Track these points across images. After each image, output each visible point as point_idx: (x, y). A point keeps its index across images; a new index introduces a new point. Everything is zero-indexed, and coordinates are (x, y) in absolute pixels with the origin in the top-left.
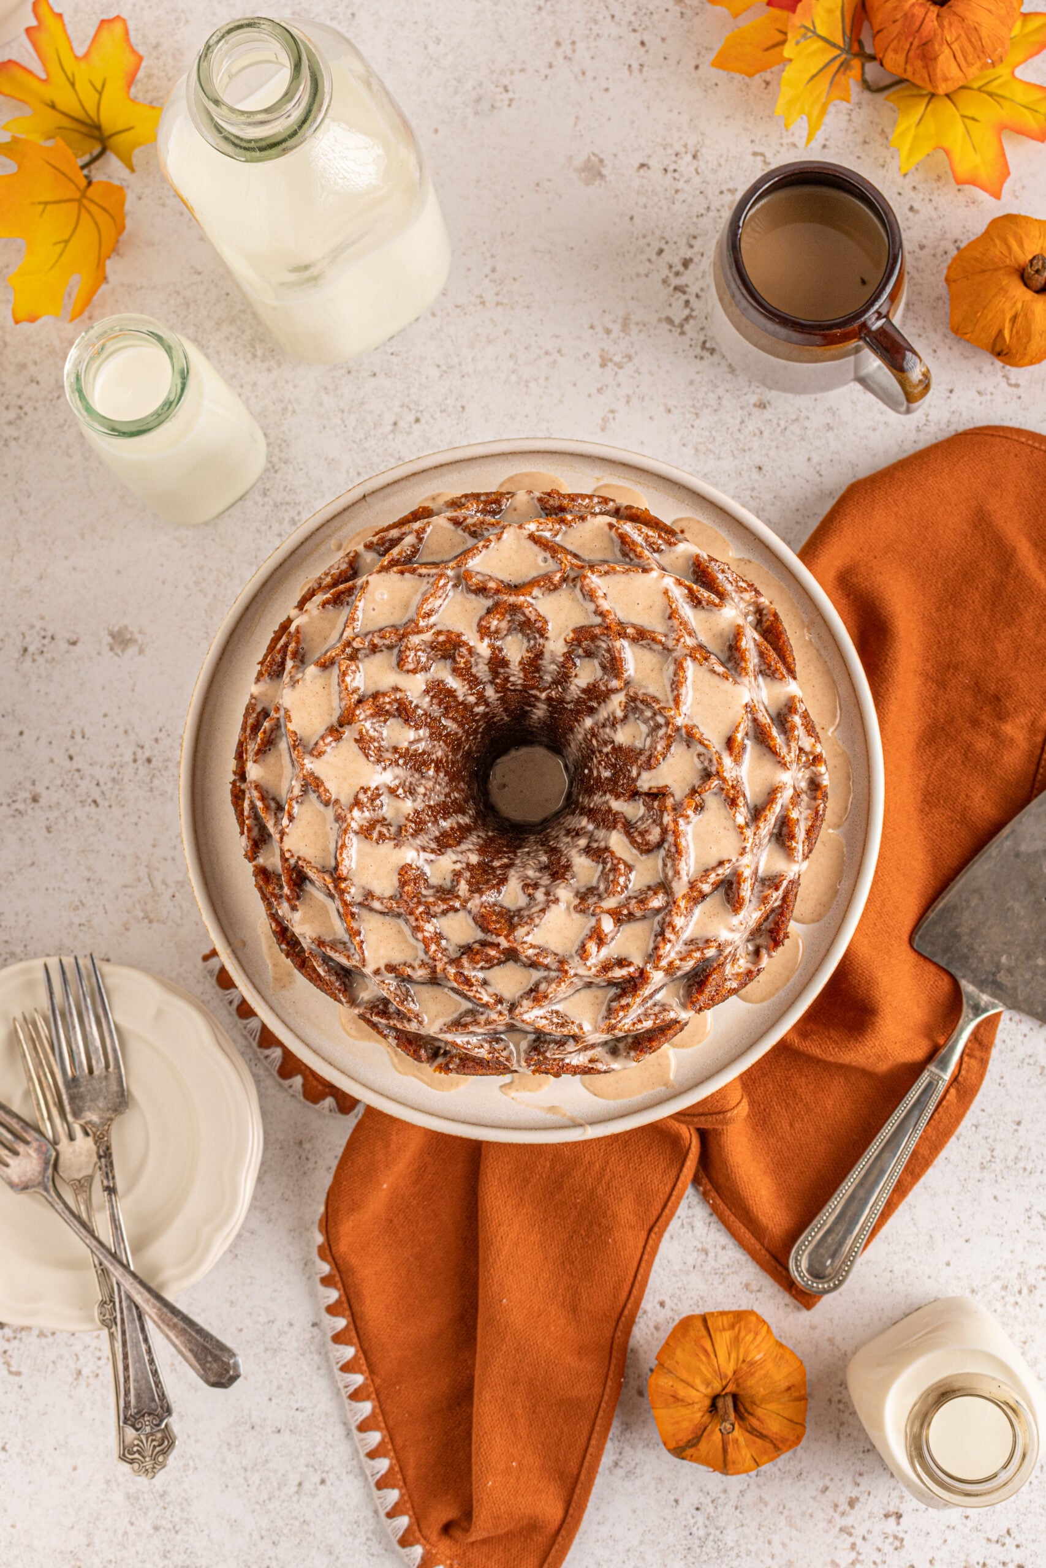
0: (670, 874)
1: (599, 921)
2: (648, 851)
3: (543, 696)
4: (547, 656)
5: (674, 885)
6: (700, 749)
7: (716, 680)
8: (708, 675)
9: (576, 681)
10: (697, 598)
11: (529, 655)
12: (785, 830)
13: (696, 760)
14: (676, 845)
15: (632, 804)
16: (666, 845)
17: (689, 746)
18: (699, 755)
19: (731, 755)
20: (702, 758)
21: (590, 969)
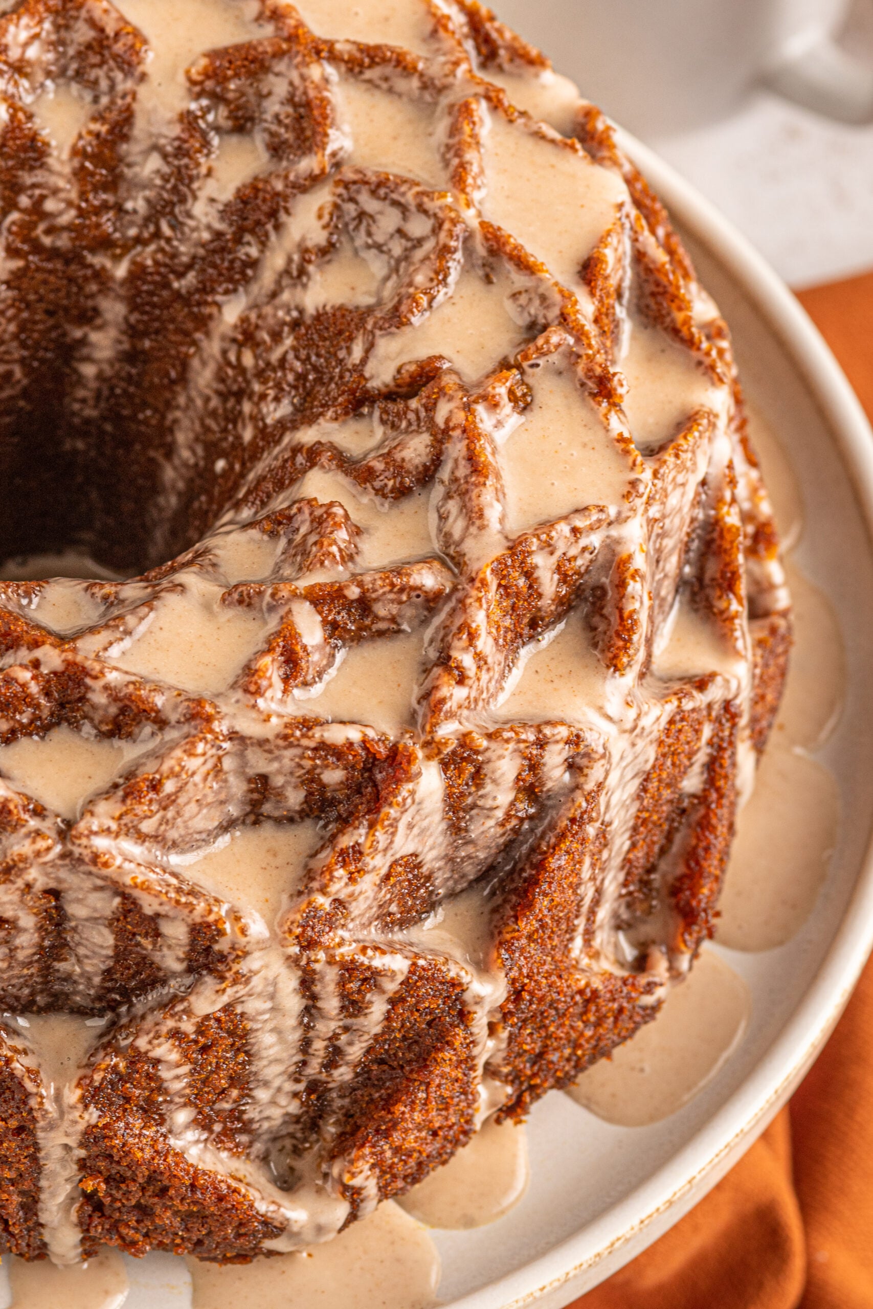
0: (457, 527)
1: (286, 621)
2: (402, 493)
3: (121, 271)
4: (140, 127)
5: (470, 547)
6: (520, 280)
7: (547, 154)
8: (529, 144)
9: (209, 189)
10: (487, 40)
11: (96, 127)
12: (712, 569)
13: (509, 305)
14: (471, 458)
15: (353, 426)
16: (445, 474)
17: (488, 280)
18: (515, 296)
19: (592, 294)
20: (523, 299)
21: (267, 719)
